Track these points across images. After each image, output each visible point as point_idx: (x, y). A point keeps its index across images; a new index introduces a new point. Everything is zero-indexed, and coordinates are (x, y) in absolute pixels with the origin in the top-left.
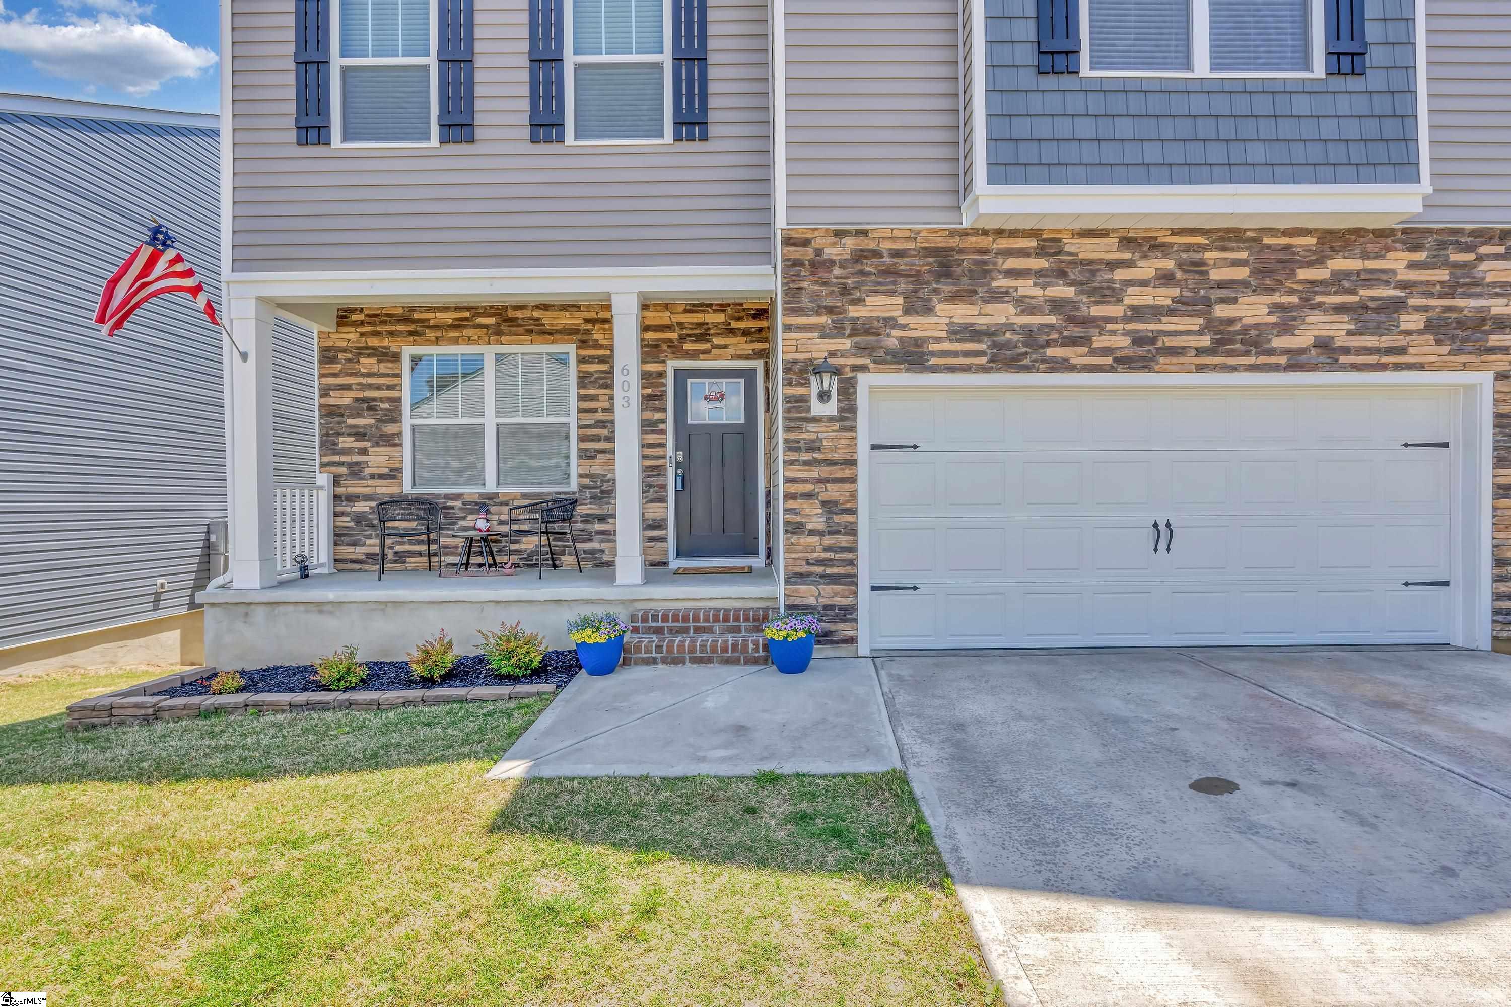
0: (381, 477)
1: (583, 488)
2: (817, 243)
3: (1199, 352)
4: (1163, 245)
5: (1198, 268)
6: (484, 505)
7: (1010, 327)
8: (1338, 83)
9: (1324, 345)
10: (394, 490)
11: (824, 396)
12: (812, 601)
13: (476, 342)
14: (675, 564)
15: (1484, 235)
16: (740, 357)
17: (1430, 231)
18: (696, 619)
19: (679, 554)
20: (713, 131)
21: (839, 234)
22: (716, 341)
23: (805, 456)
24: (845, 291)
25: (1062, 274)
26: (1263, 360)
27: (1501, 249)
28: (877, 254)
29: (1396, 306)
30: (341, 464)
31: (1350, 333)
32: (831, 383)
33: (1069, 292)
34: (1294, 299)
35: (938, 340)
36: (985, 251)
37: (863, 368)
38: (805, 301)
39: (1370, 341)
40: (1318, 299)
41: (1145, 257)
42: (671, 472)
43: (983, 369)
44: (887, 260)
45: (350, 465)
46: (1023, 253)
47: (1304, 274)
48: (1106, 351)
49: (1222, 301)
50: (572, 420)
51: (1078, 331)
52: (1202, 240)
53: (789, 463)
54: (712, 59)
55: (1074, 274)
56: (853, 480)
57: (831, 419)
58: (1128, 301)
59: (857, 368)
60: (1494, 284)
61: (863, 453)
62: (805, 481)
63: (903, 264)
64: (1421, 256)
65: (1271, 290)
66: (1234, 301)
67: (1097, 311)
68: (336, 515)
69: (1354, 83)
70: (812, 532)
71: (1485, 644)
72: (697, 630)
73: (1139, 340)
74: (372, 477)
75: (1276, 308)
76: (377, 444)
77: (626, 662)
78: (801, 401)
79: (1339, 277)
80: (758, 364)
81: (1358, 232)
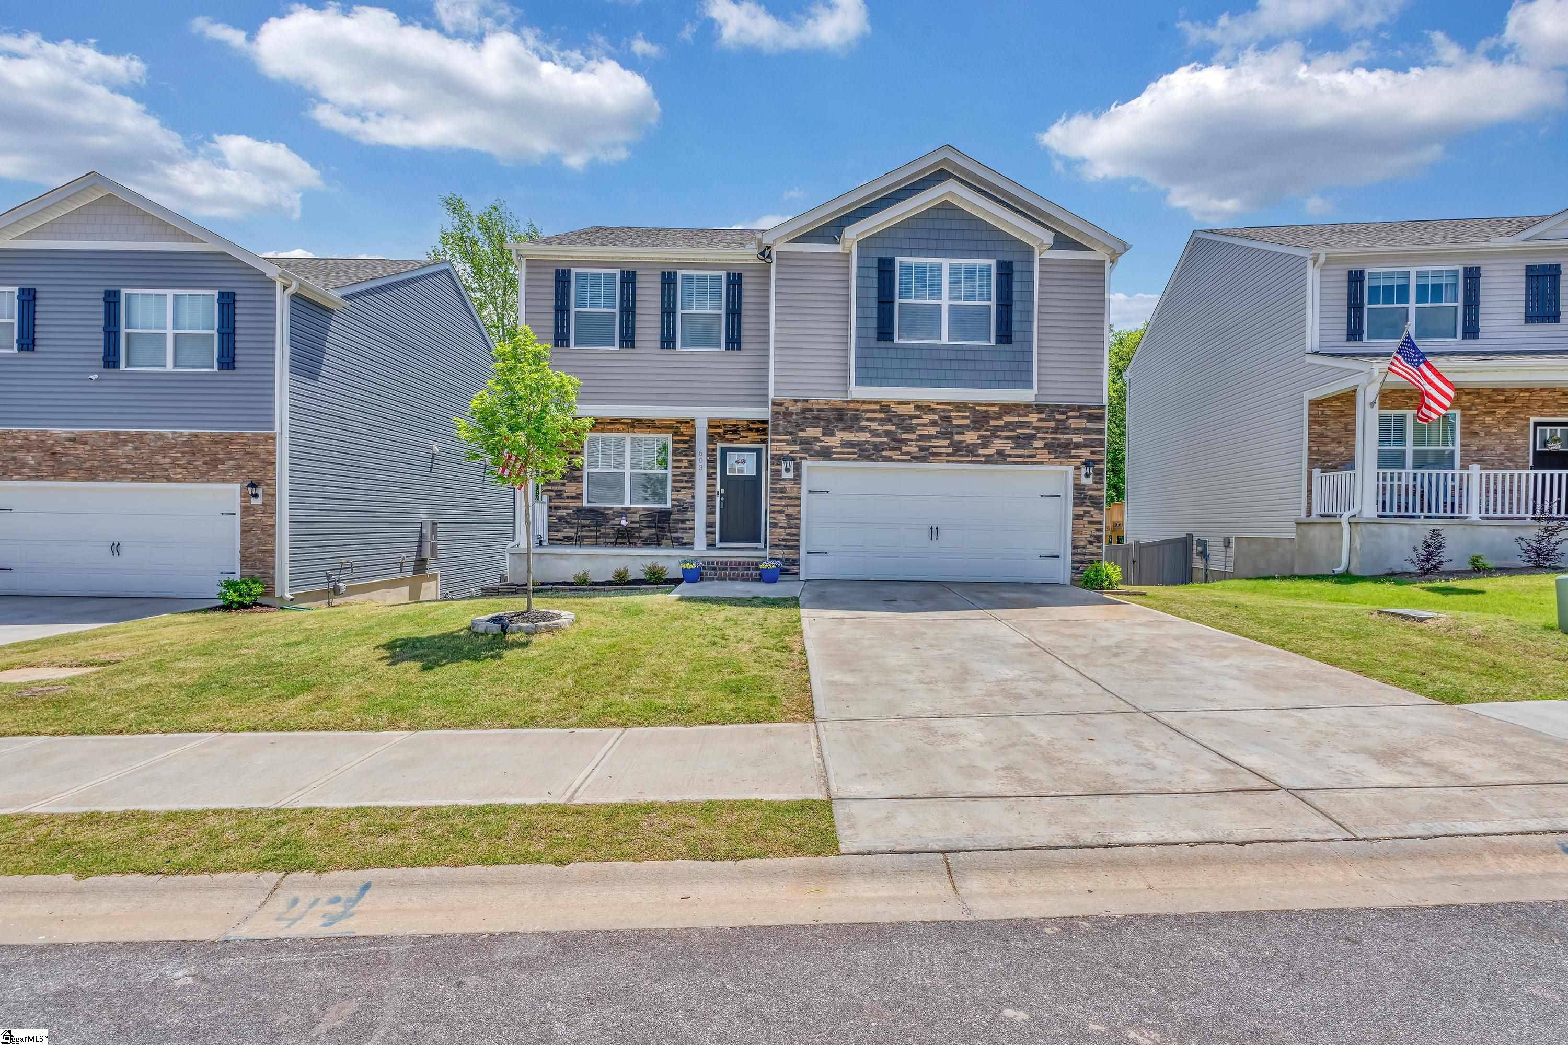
0: (572, 498)
1: (673, 506)
2: (786, 405)
3: (948, 455)
4: (933, 409)
5: (948, 419)
6: (625, 512)
7: (867, 442)
8: (1001, 347)
9: (1000, 453)
10: (579, 504)
11: (787, 470)
12: (780, 556)
13: (621, 432)
14: (718, 545)
15: (1071, 408)
16: (754, 442)
17: (1047, 406)
18: (731, 563)
19: (721, 541)
20: (743, 346)
21: (796, 401)
22: (742, 434)
23: (779, 495)
24: (798, 425)
25: (890, 420)
26: (974, 459)
27: (1078, 414)
28: (811, 410)
29: (1032, 437)
30: (552, 491)
31: (1012, 448)
32: (791, 465)
33: (893, 428)
34: (989, 433)
35: (837, 447)
36: (858, 410)
37: (805, 458)
38: (781, 429)
39: (1021, 452)
40: (999, 433)
41: (925, 414)
42: (718, 499)
43: (855, 460)
44: (815, 412)
45: (556, 491)
46: (873, 411)
47: (993, 423)
48: (908, 453)
49: (957, 433)
50: (669, 472)
51: (896, 445)
52: (950, 407)
53: (771, 498)
54: (743, 313)
55: (895, 420)
56: (799, 505)
57: (790, 480)
58: (917, 432)
59: (801, 458)
60: (1075, 429)
61: (804, 494)
62: (779, 505)
63: (823, 415)
64: (1044, 416)
65: (978, 429)
66: (963, 433)
67: (904, 436)
68: (550, 516)
69: (1007, 347)
70: (781, 527)
71: (1068, 582)
72: (731, 569)
73: (922, 449)
74: (568, 498)
75: (980, 437)
76: (570, 481)
77: (702, 580)
78: (778, 472)
79: (1008, 424)
80: (763, 446)
81: (1017, 405)
